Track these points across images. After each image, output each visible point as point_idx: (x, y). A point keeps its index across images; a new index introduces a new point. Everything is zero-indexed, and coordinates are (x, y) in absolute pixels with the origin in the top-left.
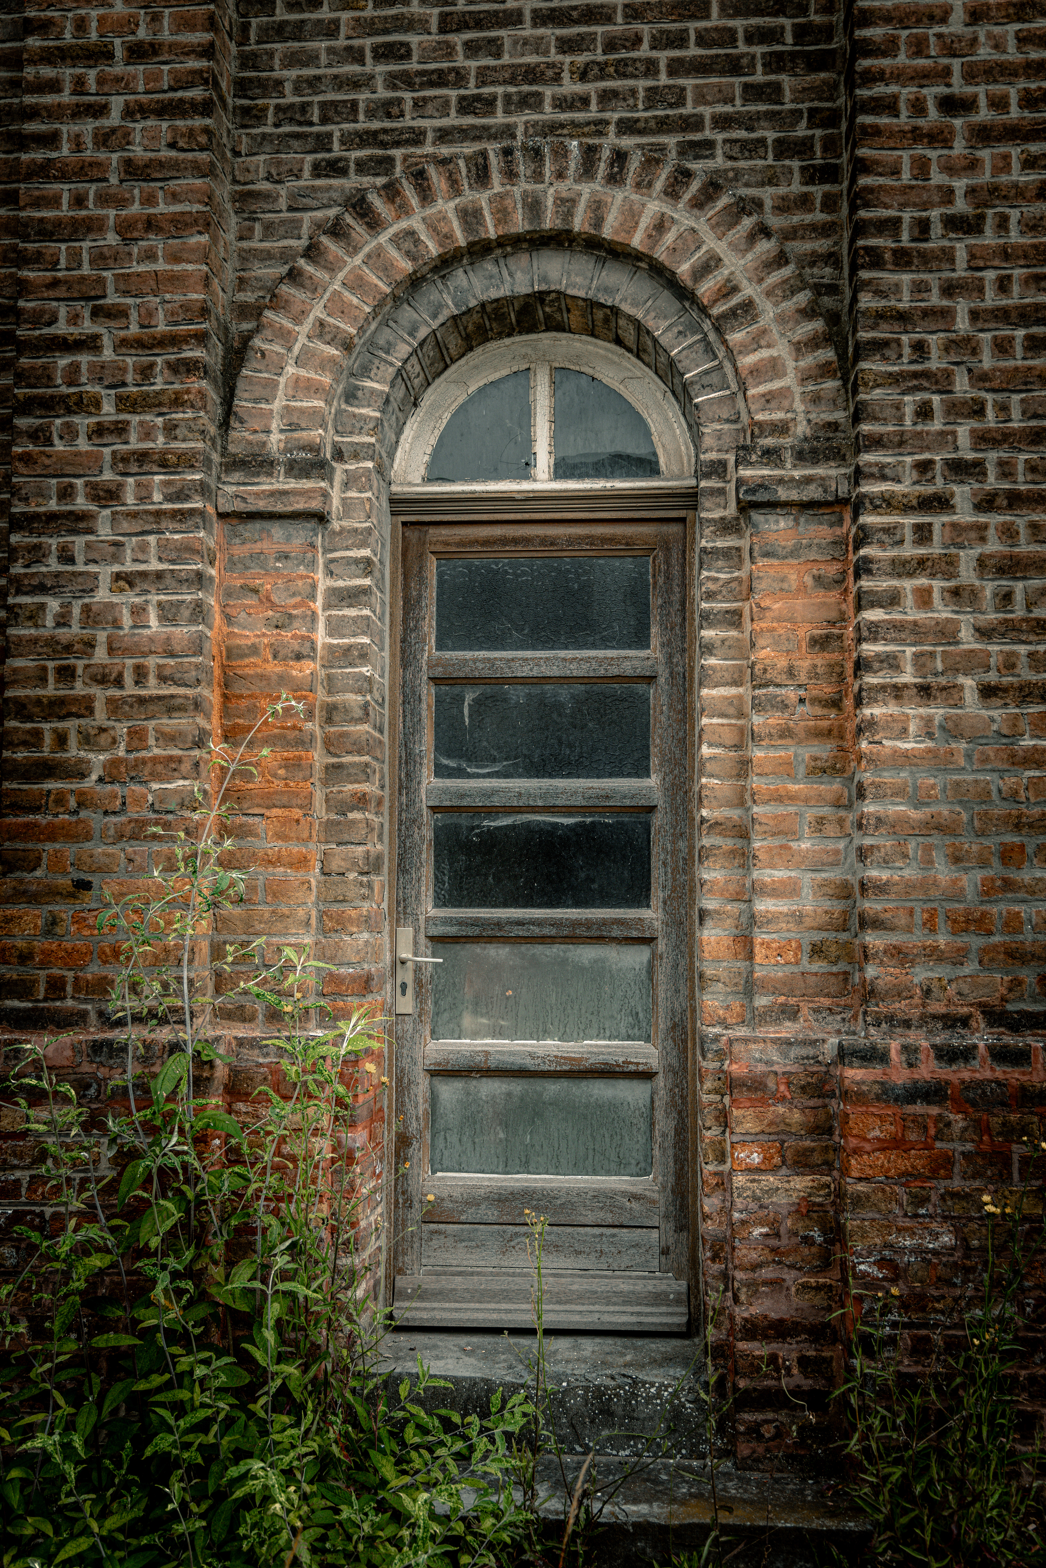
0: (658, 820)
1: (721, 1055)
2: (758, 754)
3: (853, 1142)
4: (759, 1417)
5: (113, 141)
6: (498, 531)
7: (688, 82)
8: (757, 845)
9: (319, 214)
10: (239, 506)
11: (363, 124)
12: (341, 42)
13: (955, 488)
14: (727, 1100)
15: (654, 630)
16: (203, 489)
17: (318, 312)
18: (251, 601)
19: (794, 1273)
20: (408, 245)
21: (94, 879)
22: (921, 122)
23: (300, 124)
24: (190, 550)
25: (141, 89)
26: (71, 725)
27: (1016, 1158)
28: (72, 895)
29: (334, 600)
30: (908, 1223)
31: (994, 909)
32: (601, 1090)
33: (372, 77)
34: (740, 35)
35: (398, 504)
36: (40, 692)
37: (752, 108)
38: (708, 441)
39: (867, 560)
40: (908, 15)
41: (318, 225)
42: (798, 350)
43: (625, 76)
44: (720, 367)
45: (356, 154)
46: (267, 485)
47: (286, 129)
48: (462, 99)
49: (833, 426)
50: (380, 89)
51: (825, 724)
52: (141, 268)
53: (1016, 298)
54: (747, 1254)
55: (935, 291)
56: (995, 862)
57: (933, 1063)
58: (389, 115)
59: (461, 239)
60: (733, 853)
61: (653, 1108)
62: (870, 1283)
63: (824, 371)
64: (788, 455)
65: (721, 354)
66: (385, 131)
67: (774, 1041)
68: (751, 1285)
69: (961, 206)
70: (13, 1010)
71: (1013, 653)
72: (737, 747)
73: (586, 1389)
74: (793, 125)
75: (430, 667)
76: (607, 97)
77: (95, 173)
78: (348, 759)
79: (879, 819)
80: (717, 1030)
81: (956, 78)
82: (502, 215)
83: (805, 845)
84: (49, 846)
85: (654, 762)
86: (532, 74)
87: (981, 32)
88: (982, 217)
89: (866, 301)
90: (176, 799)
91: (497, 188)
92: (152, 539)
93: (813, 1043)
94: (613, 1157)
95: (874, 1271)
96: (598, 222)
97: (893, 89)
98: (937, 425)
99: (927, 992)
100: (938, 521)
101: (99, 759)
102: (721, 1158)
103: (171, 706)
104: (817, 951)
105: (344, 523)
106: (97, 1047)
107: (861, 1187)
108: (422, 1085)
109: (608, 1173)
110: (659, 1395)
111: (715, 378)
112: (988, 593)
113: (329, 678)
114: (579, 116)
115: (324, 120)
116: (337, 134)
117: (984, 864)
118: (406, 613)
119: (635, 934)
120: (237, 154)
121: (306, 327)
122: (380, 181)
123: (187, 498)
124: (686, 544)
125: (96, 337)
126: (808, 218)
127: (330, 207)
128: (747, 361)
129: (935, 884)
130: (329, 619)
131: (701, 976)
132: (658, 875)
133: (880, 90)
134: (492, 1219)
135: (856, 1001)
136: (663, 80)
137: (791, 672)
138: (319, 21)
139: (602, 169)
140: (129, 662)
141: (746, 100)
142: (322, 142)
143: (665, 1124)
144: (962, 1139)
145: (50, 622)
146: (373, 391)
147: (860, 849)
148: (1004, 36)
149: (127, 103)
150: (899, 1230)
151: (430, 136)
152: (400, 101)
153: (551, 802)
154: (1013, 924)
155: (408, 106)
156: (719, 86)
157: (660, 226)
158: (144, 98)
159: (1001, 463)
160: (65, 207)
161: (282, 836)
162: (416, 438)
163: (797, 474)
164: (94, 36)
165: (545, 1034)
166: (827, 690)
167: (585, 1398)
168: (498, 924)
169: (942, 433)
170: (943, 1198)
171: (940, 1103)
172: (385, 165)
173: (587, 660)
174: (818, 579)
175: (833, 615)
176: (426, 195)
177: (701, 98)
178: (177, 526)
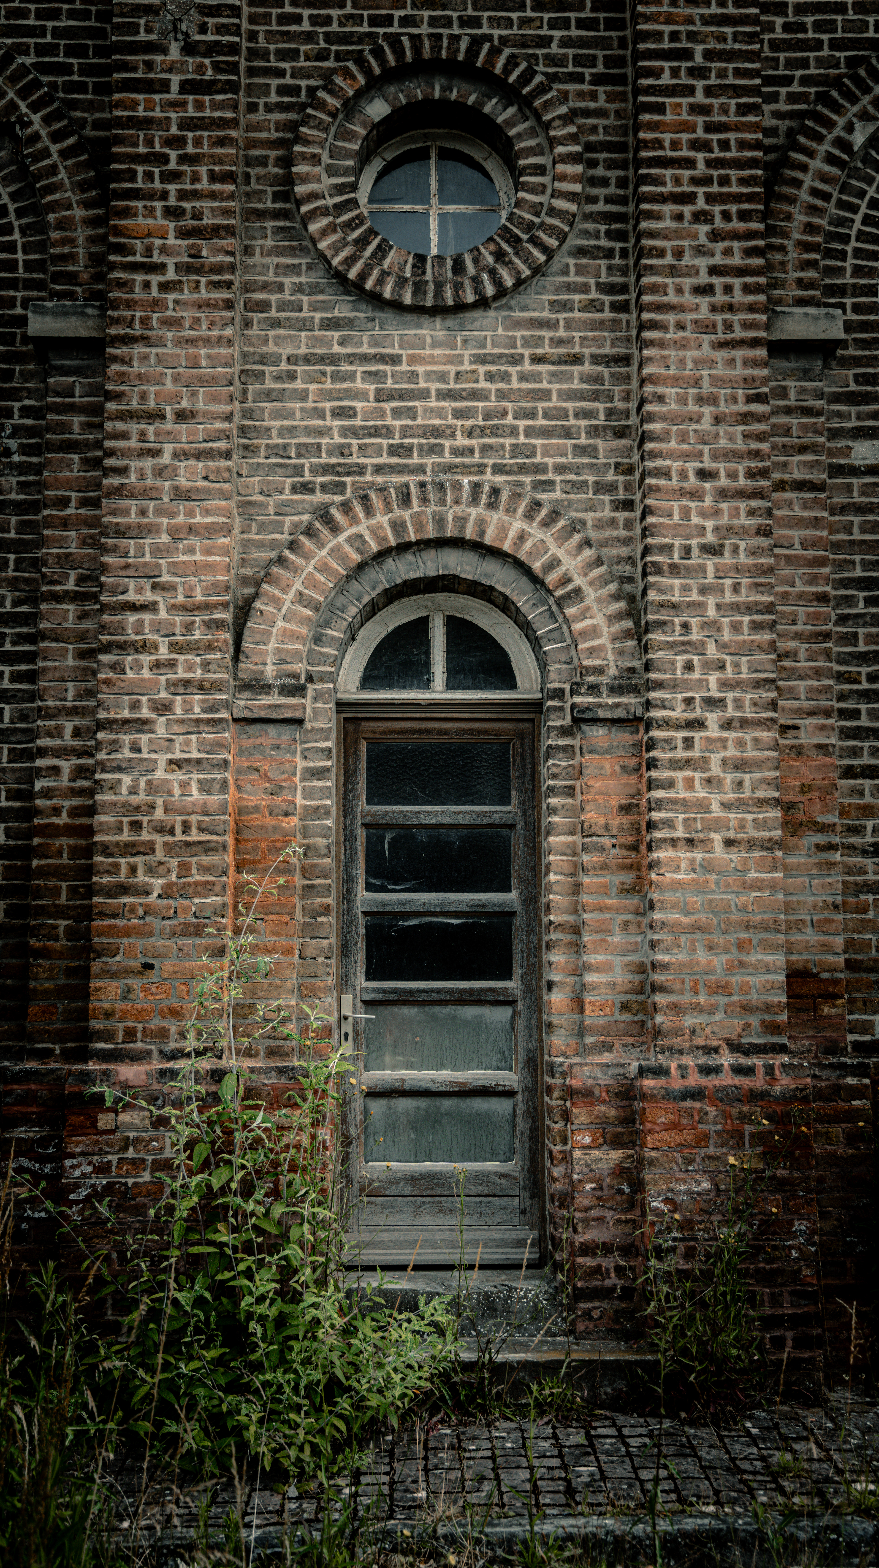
0: (517, 921)
1: (564, 1075)
2: (586, 880)
3: (649, 1126)
4: (590, 1305)
5: (166, 473)
6: (409, 725)
7: (538, 442)
8: (586, 939)
9: (296, 518)
10: (247, 714)
11: (325, 459)
12: (310, 404)
13: (708, 715)
14: (568, 1104)
15: (514, 793)
16: (227, 705)
17: (298, 586)
18: (254, 776)
19: (612, 1213)
20: (357, 544)
21: (156, 963)
22: (685, 484)
23: (283, 457)
24: (220, 745)
25: (184, 440)
26: (139, 860)
27: (747, 1133)
28: (140, 973)
29: (307, 776)
30: (682, 1175)
31: (733, 980)
32: (479, 1104)
33: (331, 428)
34: (571, 413)
35: (341, 706)
36: (118, 838)
37: (578, 460)
38: (552, 676)
39: (654, 759)
40: (677, 417)
41: (296, 525)
42: (610, 621)
43: (497, 436)
44: (560, 628)
45: (320, 479)
46: (266, 700)
47: (274, 460)
48: (391, 446)
49: (632, 670)
50: (336, 436)
51: (629, 861)
52: (185, 558)
53: (744, 597)
54: (582, 1201)
55: (695, 591)
56: (734, 950)
57: (697, 1076)
58: (342, 454)
59: (393, 541)
60: (570, 944)
61: (514, 1115)
62: (660, 1214)
63: (627, 634)
64: (604, 689)
65: (560, 619)
66: (340, 465)
67: (598, 1065)
68: (586, 1221)
69: (710, 538)
70: (101, 1050)
71: (744, 819)
72: (573, 875)
73: (479, 1294)
74: (605, 473)
75: (363, 816)
76: (486, 449)
77: (154, 494)
78: (317, 882)
79: (663, 923)
80: (561, 1059)
81: (706, 458)
82: (419, 526)
83: (617, 939)
84: (125, 941)
85: (514, 882)
86: (437, 432)
87: (722, 429)
88: (722, 546)
89: (652, 595)
90: (212, 909)
91: (416, 509)
92: (194, 737)
93: (623, 1065)
94: (488, 1149)
95: (662, 1206)
96: (482, 533)
97: (667, 463)
98: (696, 675)
99: (693, 1032)
100: (697, 735)
101: (158, 883)
102: (565, 1142)
103: (207, 848)
104: (625, 1007)
105: (314, 724)
106: (162, 1073)
107: (654, 1154)
108: (359, 1104)
109: (485, 1160)
110: (525, 1297)
111: (556, 635)
112: (728, 781)
113: (304, 827)
114: (467, 460)
115: (299, 456)
116: (307, 466)
117: (727, 951)
118: (346, 780)
119: (502, 998)
120: (240, 475)
121: (290, 596)
122: (338, 498)
123: (217, 711)
124: (534, 737)
125: (155, 603)
126: (615, 533)
127: (302, 513)
128: (578, 626)
129: (698, 964)
130: (304, 788)
131: (550, 1025)
132: (518, 958)
133: (659, 463)
134: (407, 1193)
135: (649, 1039)
136: (522, 439)
137: (607, 827)
138: (295, 390)
139: (484, 498)
140: (179, 819)
141: (575, 456)
142: (298, 471)
143: (522, 1126)
144: (715, 1123)
145: (124, 791)
146: (333, 637)
147: (651, 941)
148: (735, 433)
149: (175, 449)
150: (677, 1180)
151: (369, 470)
152: (349, 445)
153: (446, 909)
154: (744, 989)
155: (355, 449)
156: (557, 445)
157: (522, 537)
158: (186, 446)
159: (736, 700)
160: (133, 515)
161: (276, 934)
162: (352, 660)
163: (610, 701)
164: (152, 404)
165: (441, 1066)
166: (630, 839)
167: (478, 1300)
168: (411, 992)
169: (700, 680)
170: (703, 1159)
171: (700, 1100)
172: (339, 487)
173: (470, 813)
174: (623, 768)
175: (633, 791)
176: (369, 511)
177: (546, 453)
178: (211, 729)
